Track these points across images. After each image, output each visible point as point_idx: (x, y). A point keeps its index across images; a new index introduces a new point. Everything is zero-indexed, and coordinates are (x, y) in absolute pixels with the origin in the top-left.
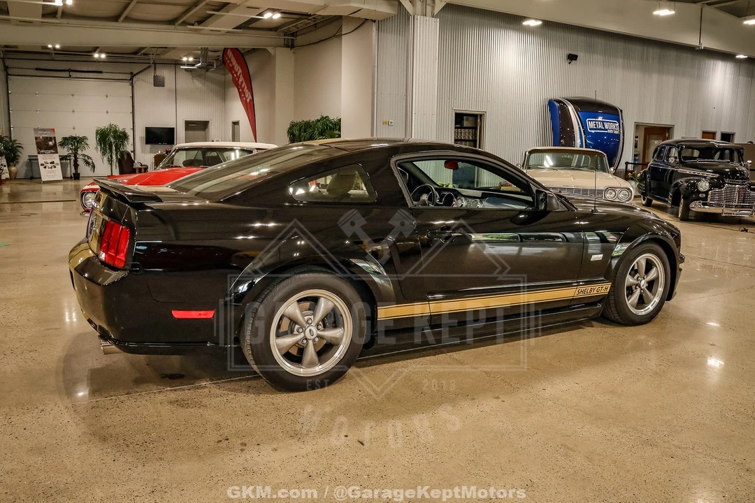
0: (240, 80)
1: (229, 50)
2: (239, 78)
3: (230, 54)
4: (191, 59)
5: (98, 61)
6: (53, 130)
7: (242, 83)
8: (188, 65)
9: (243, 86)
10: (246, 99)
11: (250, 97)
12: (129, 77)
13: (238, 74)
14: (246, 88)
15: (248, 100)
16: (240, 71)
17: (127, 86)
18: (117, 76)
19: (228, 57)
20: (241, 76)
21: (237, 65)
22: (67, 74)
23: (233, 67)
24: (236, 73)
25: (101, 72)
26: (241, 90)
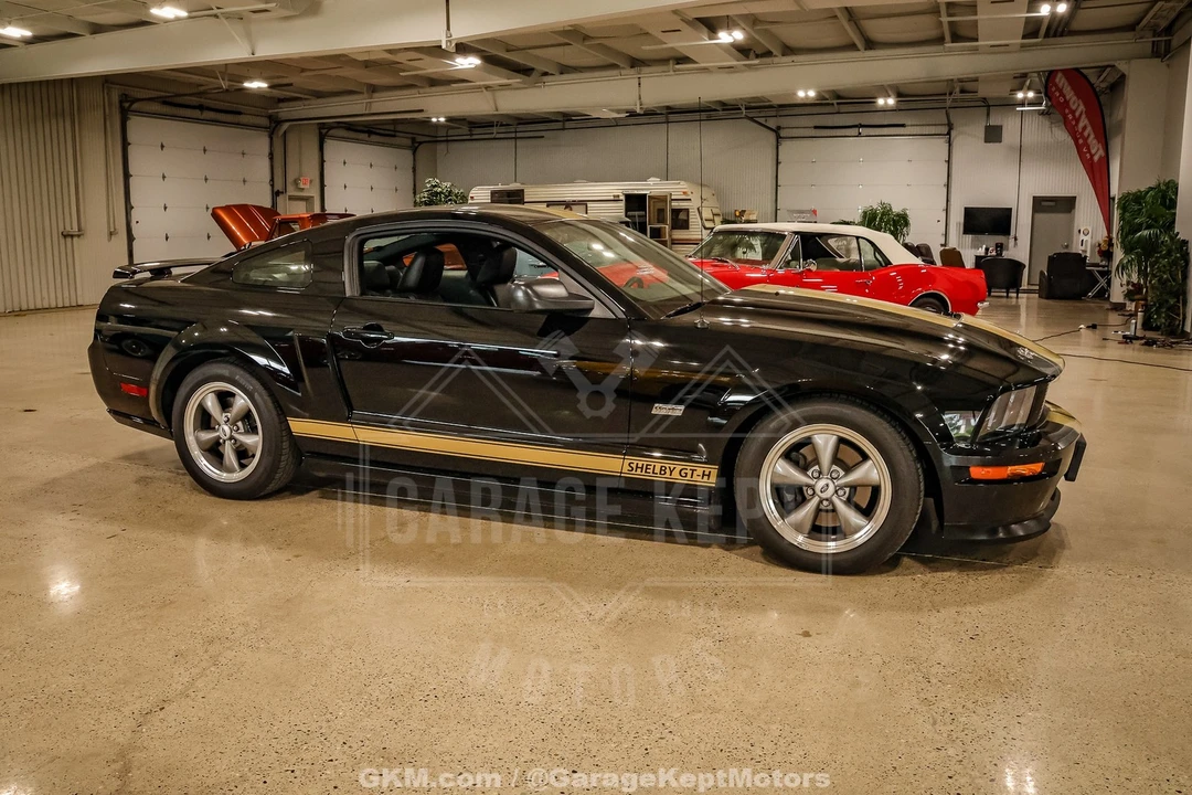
0: (1081, 125)
1: (1060, 75)
2: (1077, 121)
3: (1060, 80)
4: (1031, 95)
5: (884, 110)
6: (815, 212)
7: (1084, 128)
8: (1030, 104)
9: (1086, 134)
10: (1092, 156)
11: (1102, 152)
12: (944, 130)
13: (1077, 114)
14: (1092, 136)
15: (1096, 158)
16: (1082, 107)
17: (941, 144)
18: (927, 130)
19: (1056, 85)
20: (1084, 116)
21: (1074, 98)
22: (854, 131)
23: (1067, 103)
24: (1073, 112)
25: (903, 126)
26: (1081, 141)
